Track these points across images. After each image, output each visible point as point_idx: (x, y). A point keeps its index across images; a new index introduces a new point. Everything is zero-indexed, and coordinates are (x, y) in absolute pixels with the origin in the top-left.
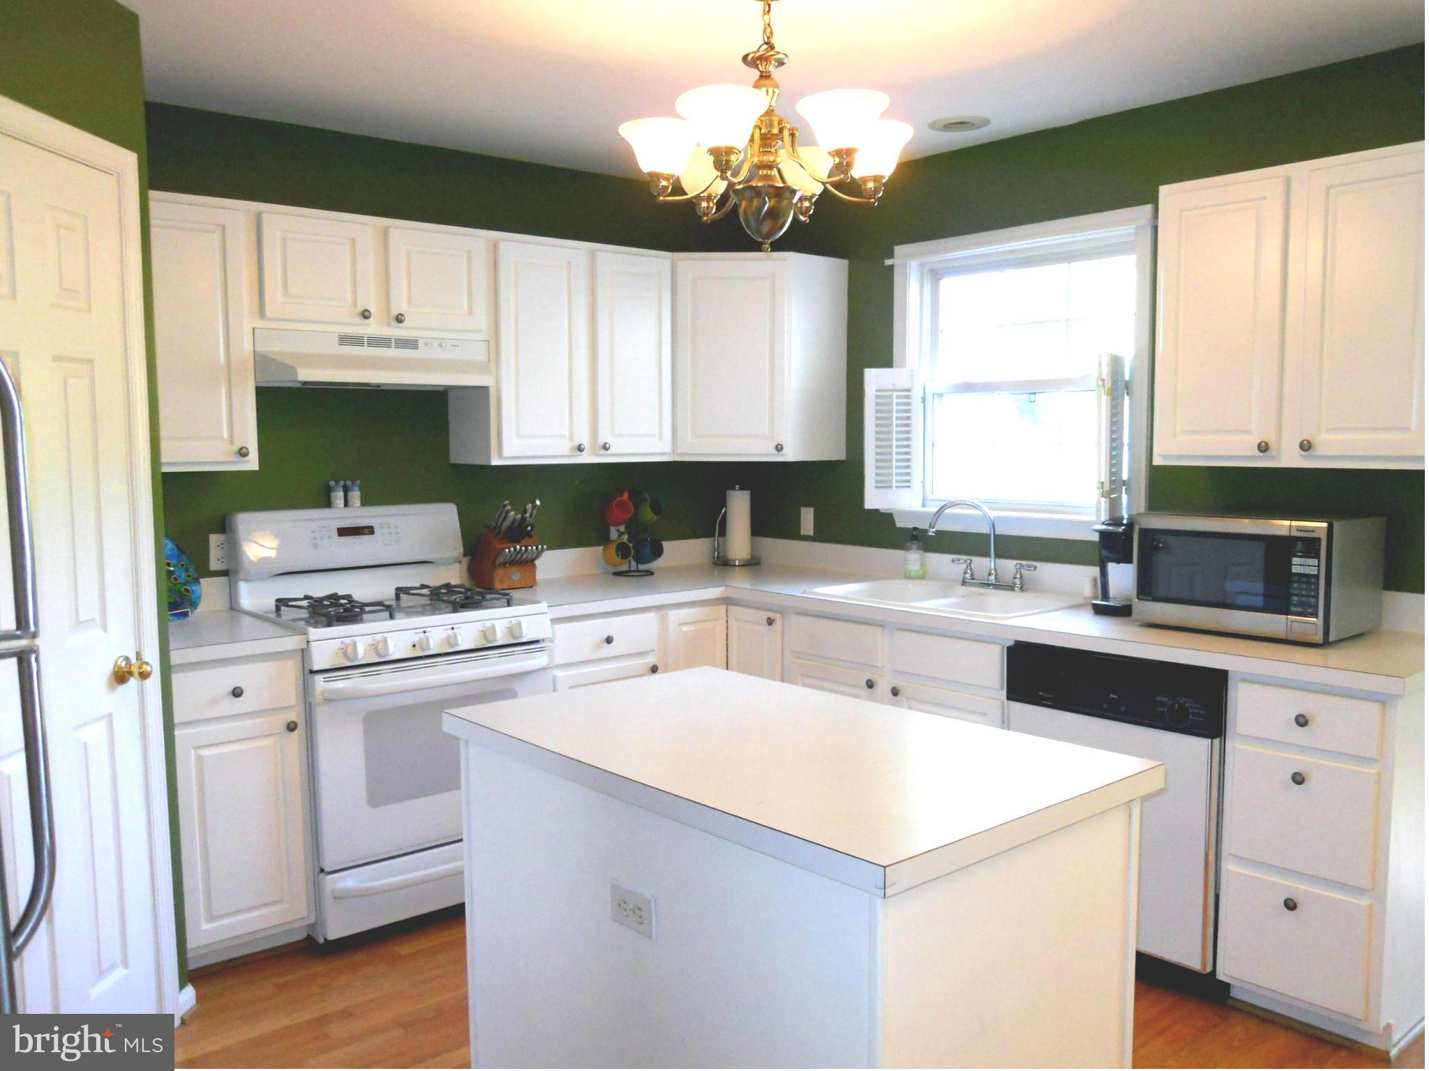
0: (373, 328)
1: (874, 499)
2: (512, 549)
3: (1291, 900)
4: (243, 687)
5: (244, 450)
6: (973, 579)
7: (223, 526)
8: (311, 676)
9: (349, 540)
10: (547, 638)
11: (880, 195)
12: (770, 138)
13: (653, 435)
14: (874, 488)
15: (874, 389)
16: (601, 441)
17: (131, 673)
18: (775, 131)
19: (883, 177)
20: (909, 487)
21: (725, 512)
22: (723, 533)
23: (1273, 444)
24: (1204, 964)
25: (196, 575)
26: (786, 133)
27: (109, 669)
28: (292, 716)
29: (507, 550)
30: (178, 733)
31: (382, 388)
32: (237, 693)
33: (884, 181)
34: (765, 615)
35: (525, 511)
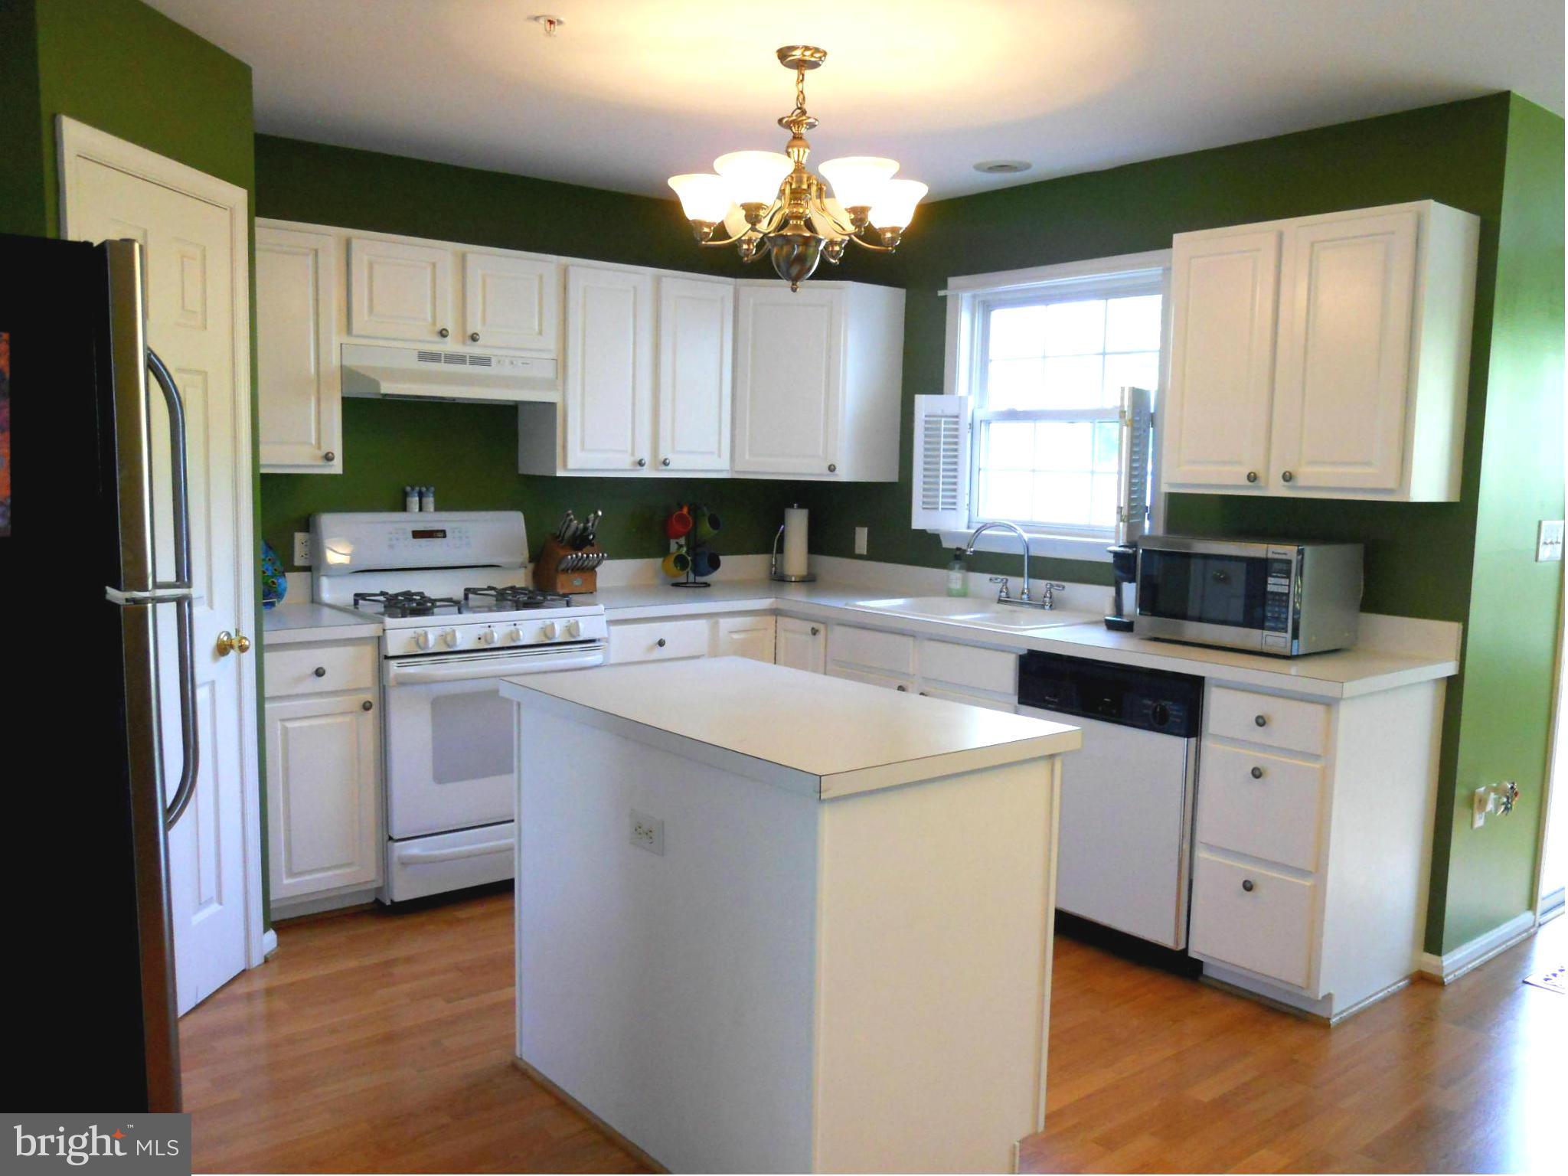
0: (450, 346)
1: (920, 520)
2: (574, 556)
3: (1249, 882)
4: (325, 667)
5: (330, 455)
6: (1008, 597)
7: (307, 524)
8: (385, 661)
9: (423, 542)
10: (602, 639)
11: (898, 243)
12: (800, 193)
13: (712, 453)
14: (921, 509)
15: (924, 415)
16: (662, 457)
17: (232, 646)
18: (805, 187)
19: (901, 228)
20: (954, 509)
21: (784, 528)
22: (781, 550)
23: (1261, 473)
24: (1177, 942)
25: (281, 569)
26: (814, 189)
27: (213, 642)
28: (369, 697)
29: (570, 557)
30: (268, 706)
31: (456, 401)
32: (319, 673)
33: (901, 232)
34: (809, 626)
35: (588, 521)
